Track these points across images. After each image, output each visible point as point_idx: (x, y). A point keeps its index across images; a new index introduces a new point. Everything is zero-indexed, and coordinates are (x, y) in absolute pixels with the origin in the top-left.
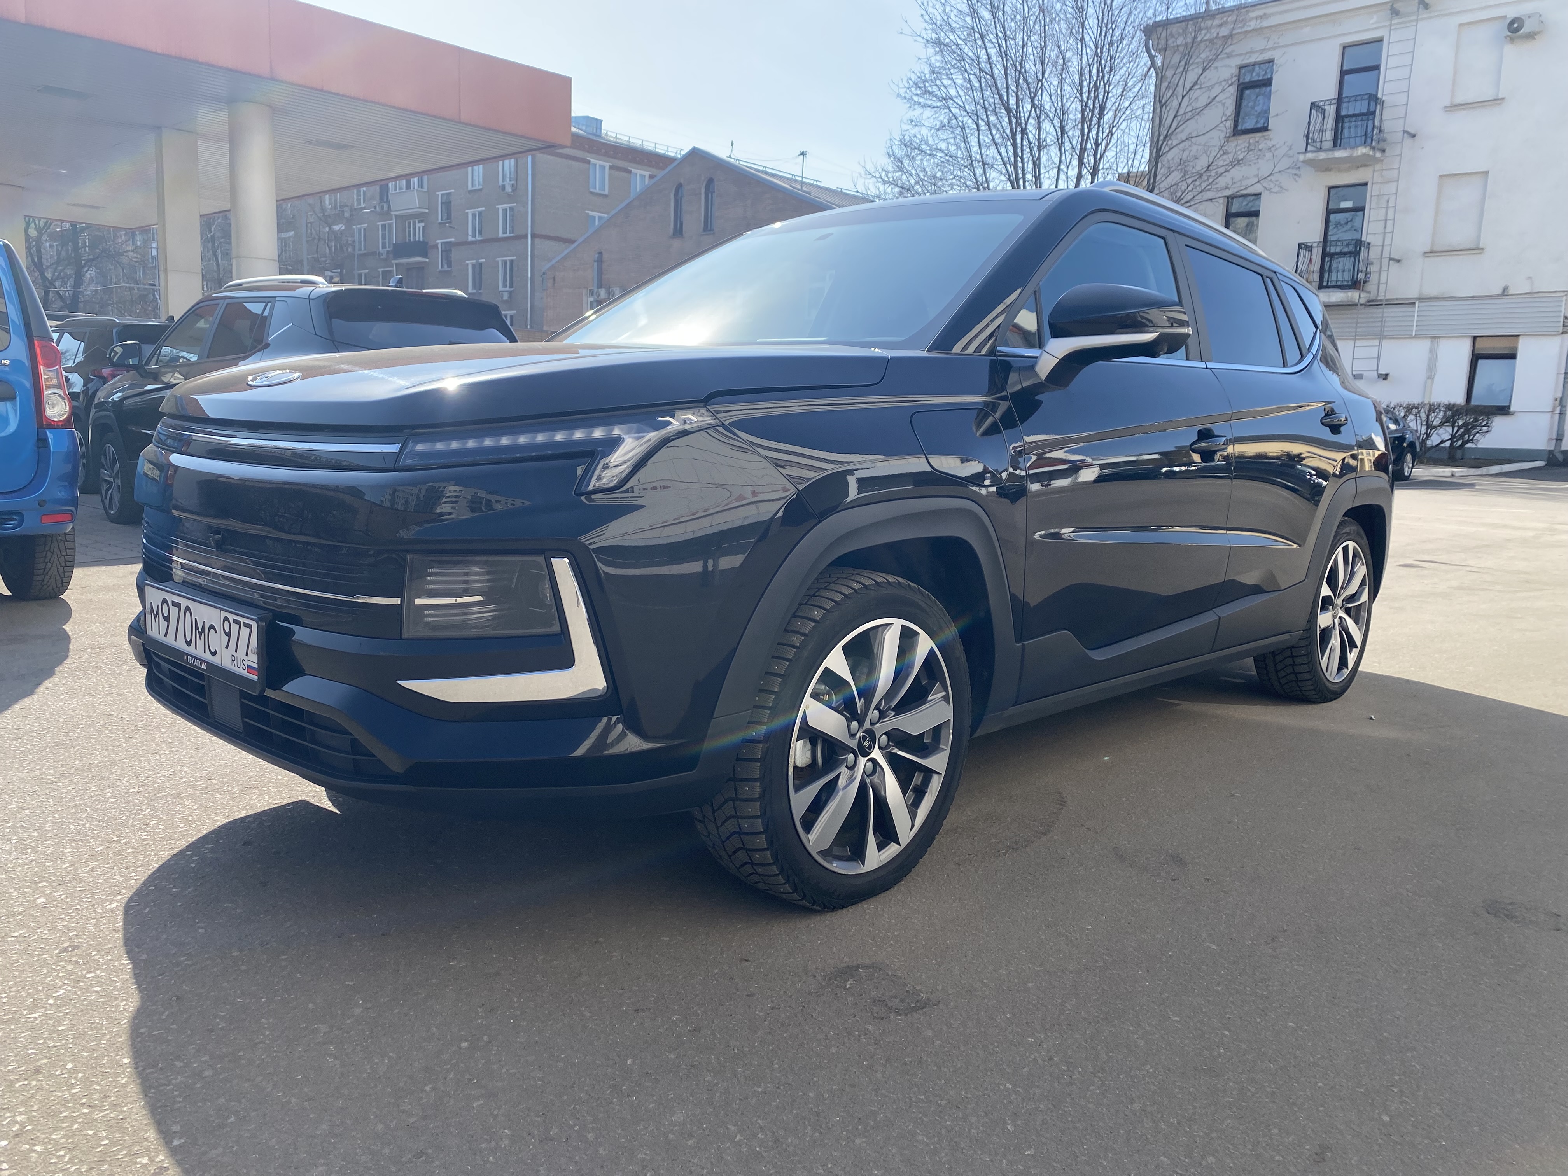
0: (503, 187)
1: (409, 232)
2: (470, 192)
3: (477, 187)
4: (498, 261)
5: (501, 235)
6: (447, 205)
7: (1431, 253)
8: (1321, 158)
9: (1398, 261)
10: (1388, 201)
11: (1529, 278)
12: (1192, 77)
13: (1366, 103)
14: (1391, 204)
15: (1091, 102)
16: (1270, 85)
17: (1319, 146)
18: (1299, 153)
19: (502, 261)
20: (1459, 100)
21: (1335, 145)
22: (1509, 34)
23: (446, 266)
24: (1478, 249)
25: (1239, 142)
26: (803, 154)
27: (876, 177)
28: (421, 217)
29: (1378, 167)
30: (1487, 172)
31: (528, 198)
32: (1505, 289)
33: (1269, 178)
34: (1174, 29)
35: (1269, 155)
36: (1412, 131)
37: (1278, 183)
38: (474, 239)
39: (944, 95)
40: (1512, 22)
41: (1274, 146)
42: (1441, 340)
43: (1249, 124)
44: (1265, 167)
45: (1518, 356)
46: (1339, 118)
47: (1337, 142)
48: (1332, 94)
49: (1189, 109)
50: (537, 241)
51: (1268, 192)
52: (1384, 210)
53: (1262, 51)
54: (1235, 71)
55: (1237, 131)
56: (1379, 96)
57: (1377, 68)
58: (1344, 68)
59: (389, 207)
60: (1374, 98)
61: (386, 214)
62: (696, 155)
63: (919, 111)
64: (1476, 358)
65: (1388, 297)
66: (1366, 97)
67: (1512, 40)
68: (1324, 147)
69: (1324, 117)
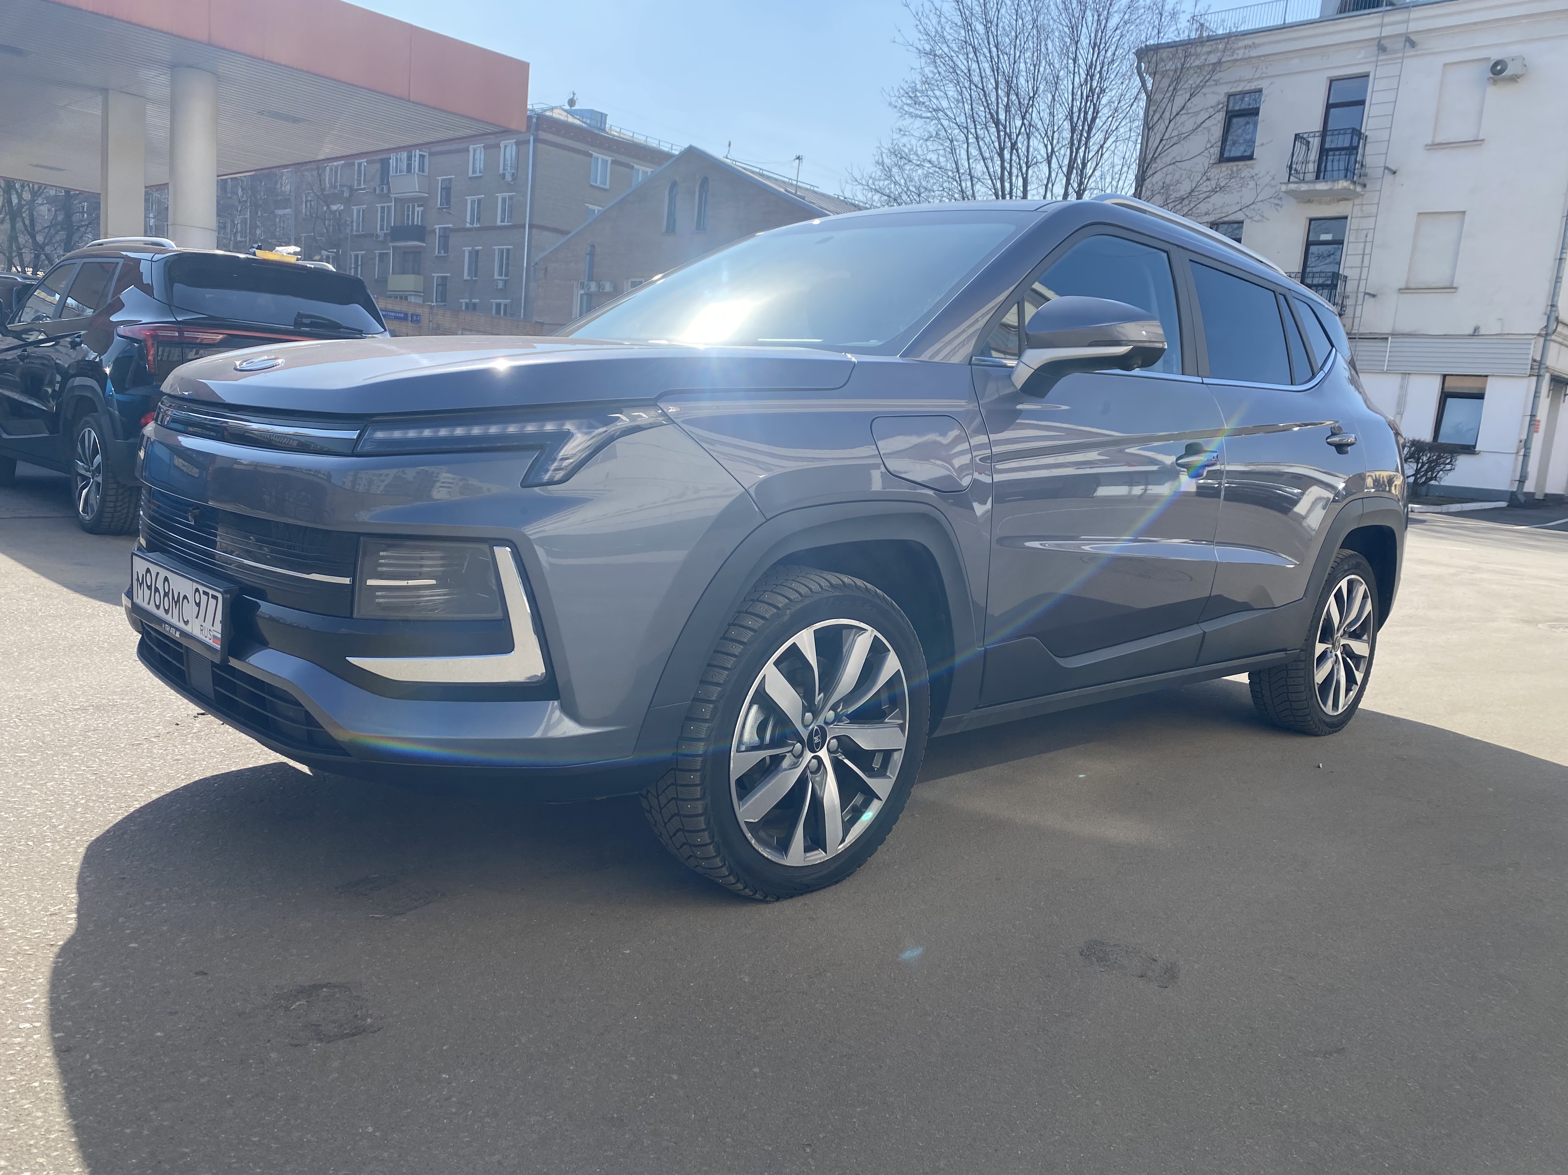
0: (504, 175)
1: (408, 215)
2: (470, 178)
3: (478, 174)
4: (494, 250)
5: (499, 223)
6: (447, 190)
7: (1406, 290)
8: (1302, 189)
9: (1374, 296)
10: (1366, 236)
11: (1500, 319)
12: (1179, 102)
13: (1348, 137)
14: (1369, 239)
15: (1080, 123)
16: (1257, 114)
17: (1302, 179)
18: (1281, 183)
19: (499, 249)
20: (1439, 139)
21: (1317, 177)
22: (1491, 75)
23: (443, 252)
24: (1451, 288)
25: (1224, 169)
26: (798, 158)
27: (863, 185)
28: (421, 201)
29: (1357, 201)
30: (1464, 213)
31: (527, 188)
32: (1476, 329)
33: (1252, 207)
34: (1164, 54)
35: (1252, 184)
36: (1394, 168)
37: (1260, 212)
38: (471, 226)
39: (935, 107)
40: (1496, 64)
41: (1256, 174)
42: (1412, 377)
43: (1236, 152)
44: (1248, 196)
45: (1486, 397)
46: (1324, 152)
47: (1319, 175)
48: (1318, 126)
49: (1175, 133)
50: (534, 231)
51: (1250, 220)
52: (1362, 245)
53: (1250, 81)
54: (1223, 98)
55: (1223, 159)
56: (1363, 131)
57: (1362, 103)
58: (1331, 102)
59: (389, 189)
60: (1357, 133)
61: (386, 197)
62: (691, 153)
63: (908, 120)
64: (1445, 396)
65: (1362, 330)
66: (1349, 131)
67: (1495, 82)
68: (1306, 179)
69: (1308, 150)
